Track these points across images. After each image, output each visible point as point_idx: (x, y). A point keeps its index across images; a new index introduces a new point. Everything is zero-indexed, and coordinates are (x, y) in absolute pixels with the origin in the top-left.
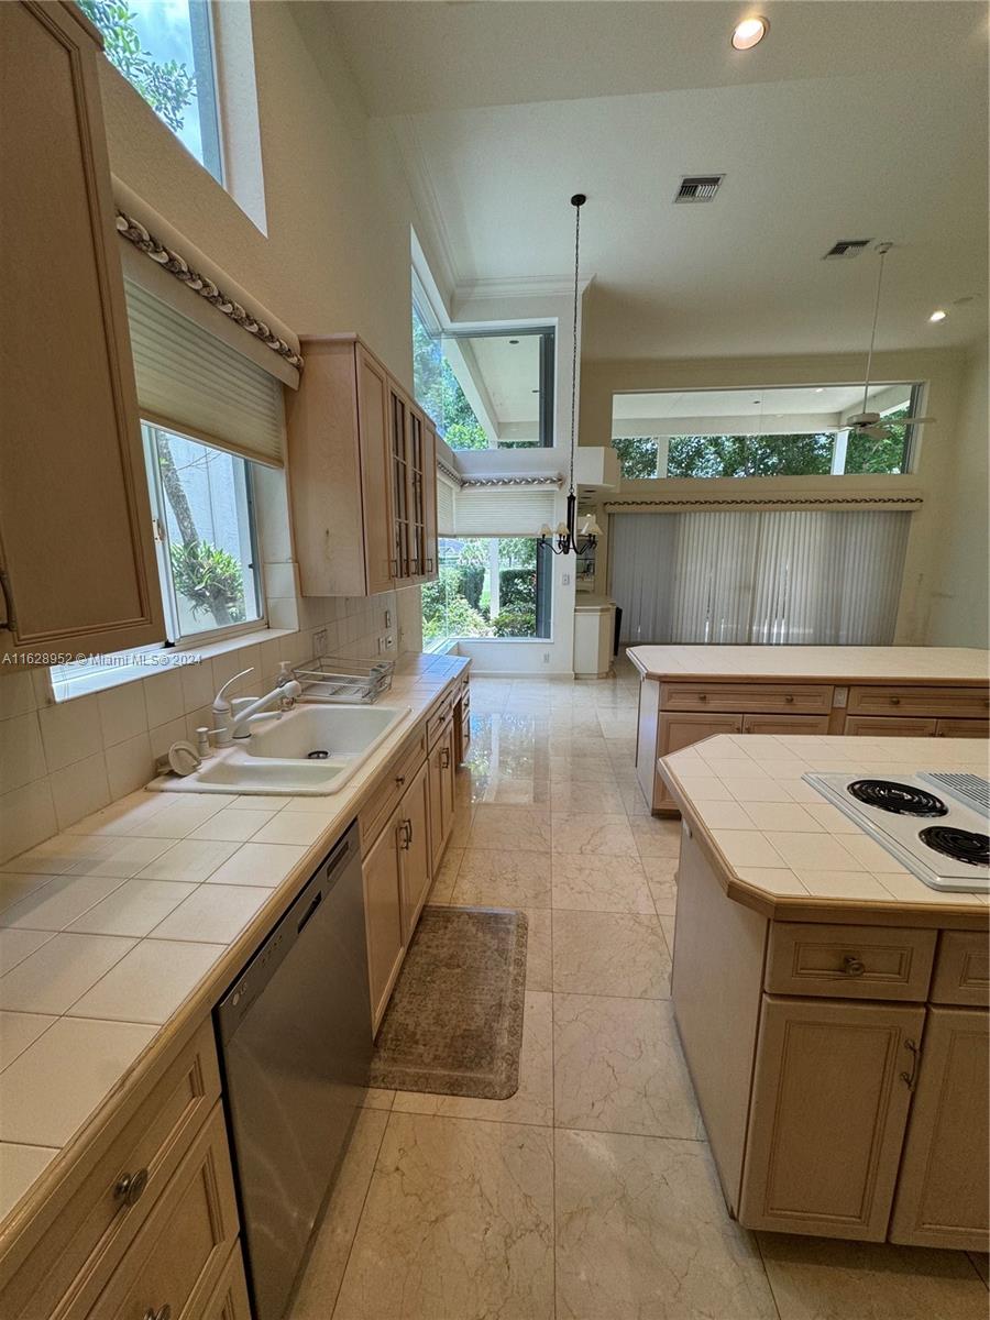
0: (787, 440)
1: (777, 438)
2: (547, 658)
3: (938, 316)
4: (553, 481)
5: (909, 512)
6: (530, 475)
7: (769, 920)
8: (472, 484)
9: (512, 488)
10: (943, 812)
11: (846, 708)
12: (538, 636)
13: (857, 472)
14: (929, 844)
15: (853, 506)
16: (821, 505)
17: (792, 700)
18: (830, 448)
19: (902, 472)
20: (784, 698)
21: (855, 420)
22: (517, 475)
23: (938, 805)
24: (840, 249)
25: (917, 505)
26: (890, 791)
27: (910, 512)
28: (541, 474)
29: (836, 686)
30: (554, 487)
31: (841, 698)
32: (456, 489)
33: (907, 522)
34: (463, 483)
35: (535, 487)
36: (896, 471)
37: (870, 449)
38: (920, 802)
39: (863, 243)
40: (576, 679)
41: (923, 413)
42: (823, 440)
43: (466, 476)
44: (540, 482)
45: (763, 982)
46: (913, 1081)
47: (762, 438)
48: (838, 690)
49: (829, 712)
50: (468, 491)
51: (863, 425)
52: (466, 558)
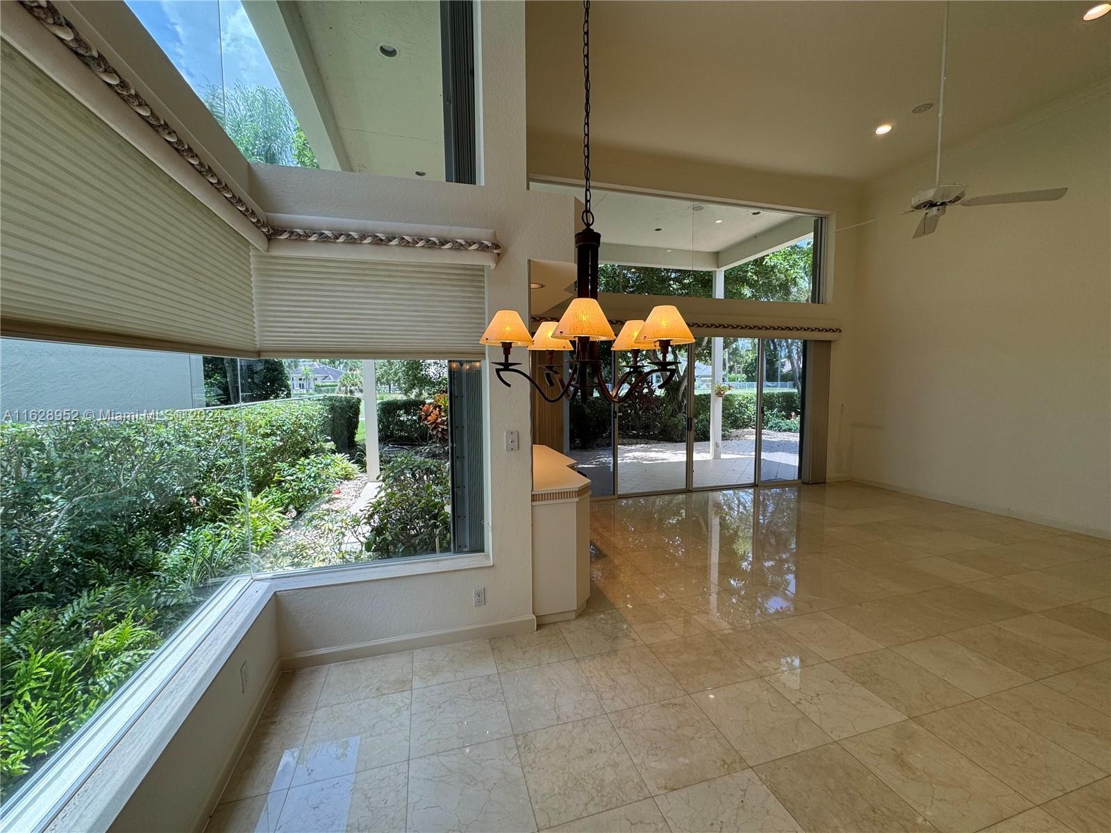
2: (481, 597)
3: (883, 130)
4: (483, 248)
5: (828, 342)
6: (434, 230)
8: (300, 236)
9: (394, 255)
12: (459, 550)
22: (409, 228)
25: (836, 334)
27: (830, 342)
28: (460, 232)
30: (486, 261)
32: (256, 240)
34: (273, 233)
35: (445, 257)
40: (539, 626)
43: (284, 218)
44: (458, 247)
50: (286, 252)
52: (344, 385)
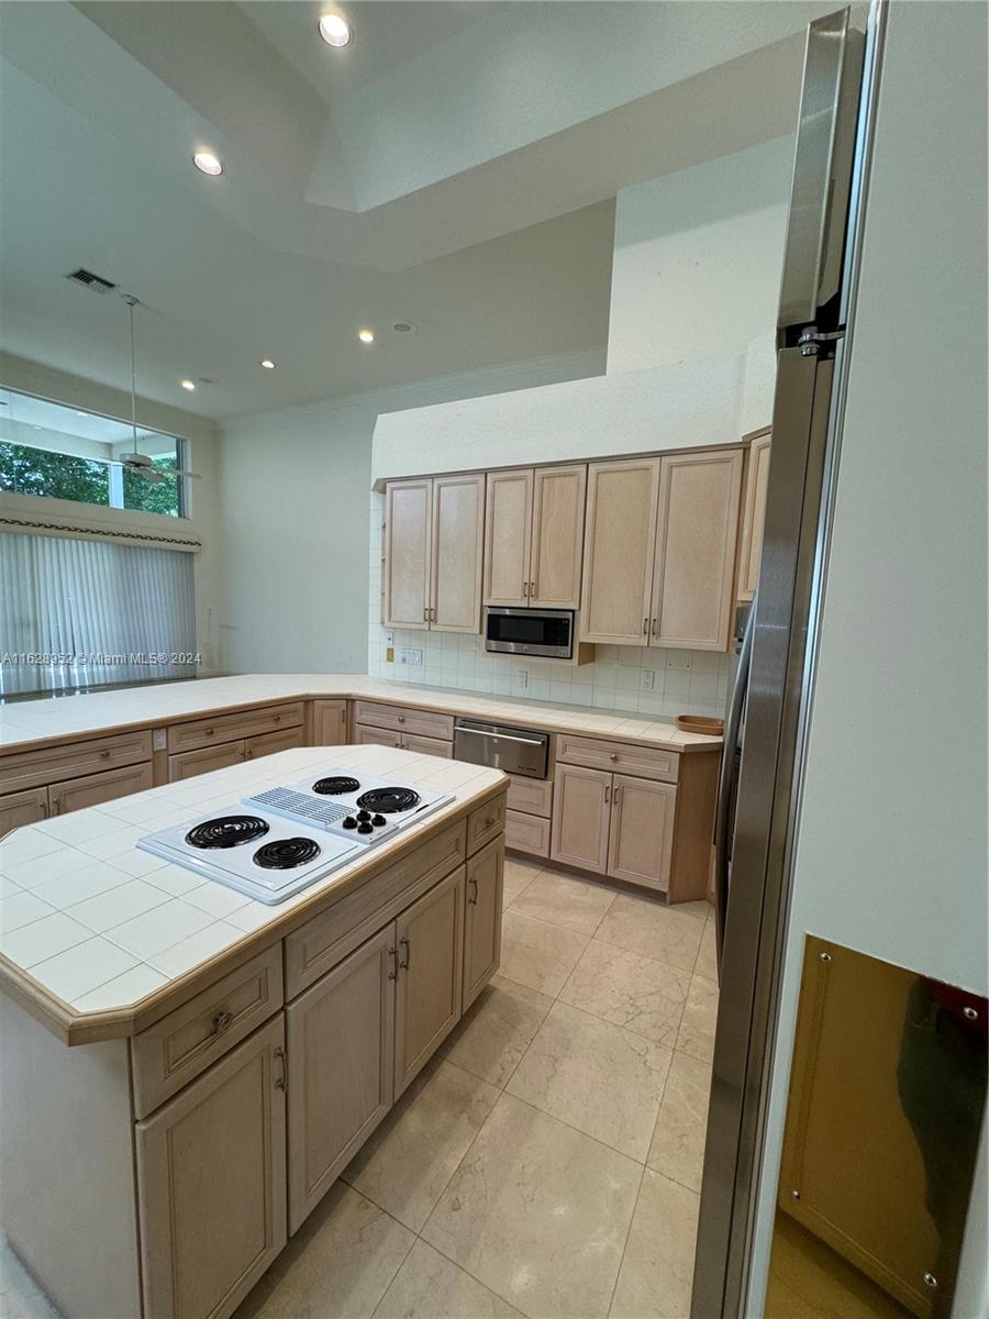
0: (52, 457)
1: (38, 452)
3: (188, 385)
5: (192, 554)
7: (129, 1039)
10: (266, 829)
11: (167, 749)
13: (136, 508)
14: (262, 865)
15: (138, 542)
16: (104, 536)
17: (108, 754)
18: (104, 476)
19: (180, 516)
20: (98, 755)
21: (128, 458)
23: (262, 824)
24: (84, 276)
25: (197, 547)
26: (223, 827)
29: (153, 729)
31: (160, 740)
33: (192, 561)
36: (174, 513)
37: (146, 488)
38: (248, 827)
39: (110, 285)
41: (189, 467)
42: (96, 468)
45: (133, 1111)
46: (283, 1085)
47: (17, 448)
48: (156, 733)
49: (150, 757)
51: (138, 465)
